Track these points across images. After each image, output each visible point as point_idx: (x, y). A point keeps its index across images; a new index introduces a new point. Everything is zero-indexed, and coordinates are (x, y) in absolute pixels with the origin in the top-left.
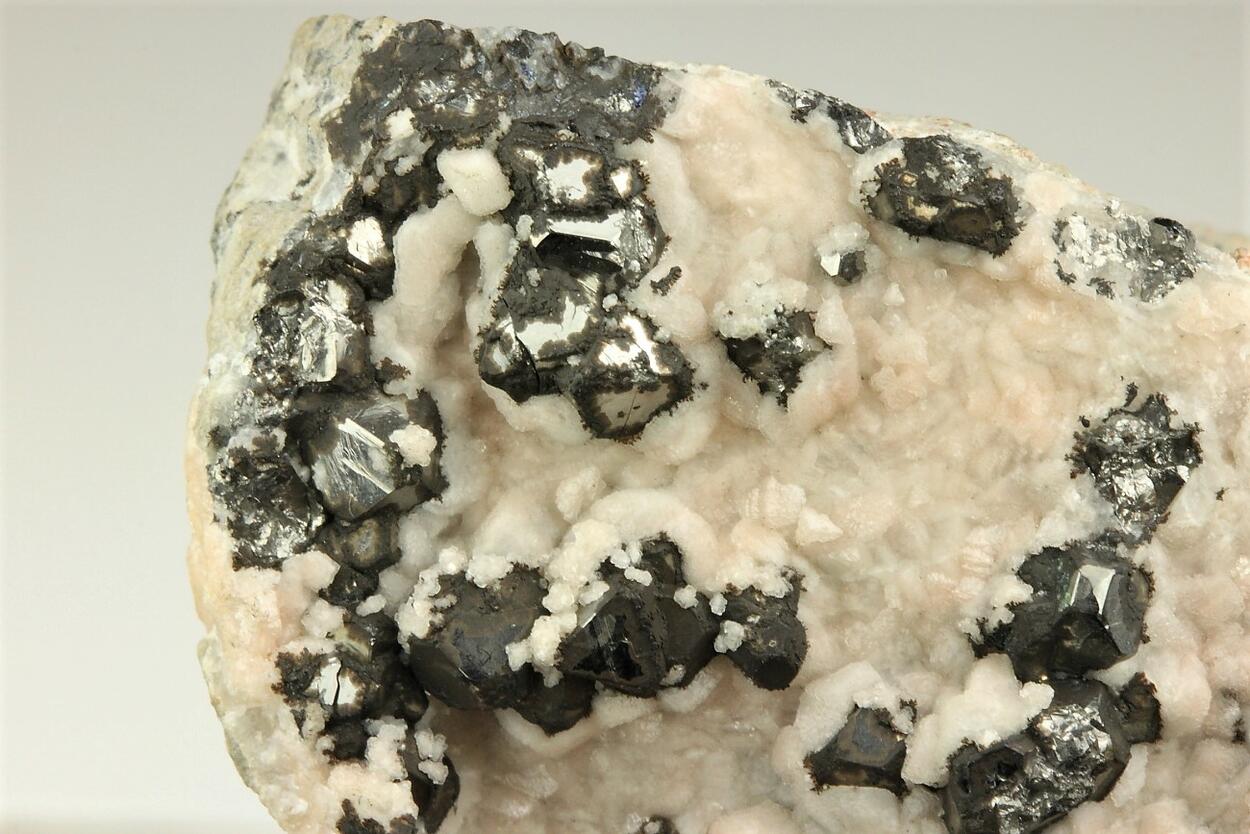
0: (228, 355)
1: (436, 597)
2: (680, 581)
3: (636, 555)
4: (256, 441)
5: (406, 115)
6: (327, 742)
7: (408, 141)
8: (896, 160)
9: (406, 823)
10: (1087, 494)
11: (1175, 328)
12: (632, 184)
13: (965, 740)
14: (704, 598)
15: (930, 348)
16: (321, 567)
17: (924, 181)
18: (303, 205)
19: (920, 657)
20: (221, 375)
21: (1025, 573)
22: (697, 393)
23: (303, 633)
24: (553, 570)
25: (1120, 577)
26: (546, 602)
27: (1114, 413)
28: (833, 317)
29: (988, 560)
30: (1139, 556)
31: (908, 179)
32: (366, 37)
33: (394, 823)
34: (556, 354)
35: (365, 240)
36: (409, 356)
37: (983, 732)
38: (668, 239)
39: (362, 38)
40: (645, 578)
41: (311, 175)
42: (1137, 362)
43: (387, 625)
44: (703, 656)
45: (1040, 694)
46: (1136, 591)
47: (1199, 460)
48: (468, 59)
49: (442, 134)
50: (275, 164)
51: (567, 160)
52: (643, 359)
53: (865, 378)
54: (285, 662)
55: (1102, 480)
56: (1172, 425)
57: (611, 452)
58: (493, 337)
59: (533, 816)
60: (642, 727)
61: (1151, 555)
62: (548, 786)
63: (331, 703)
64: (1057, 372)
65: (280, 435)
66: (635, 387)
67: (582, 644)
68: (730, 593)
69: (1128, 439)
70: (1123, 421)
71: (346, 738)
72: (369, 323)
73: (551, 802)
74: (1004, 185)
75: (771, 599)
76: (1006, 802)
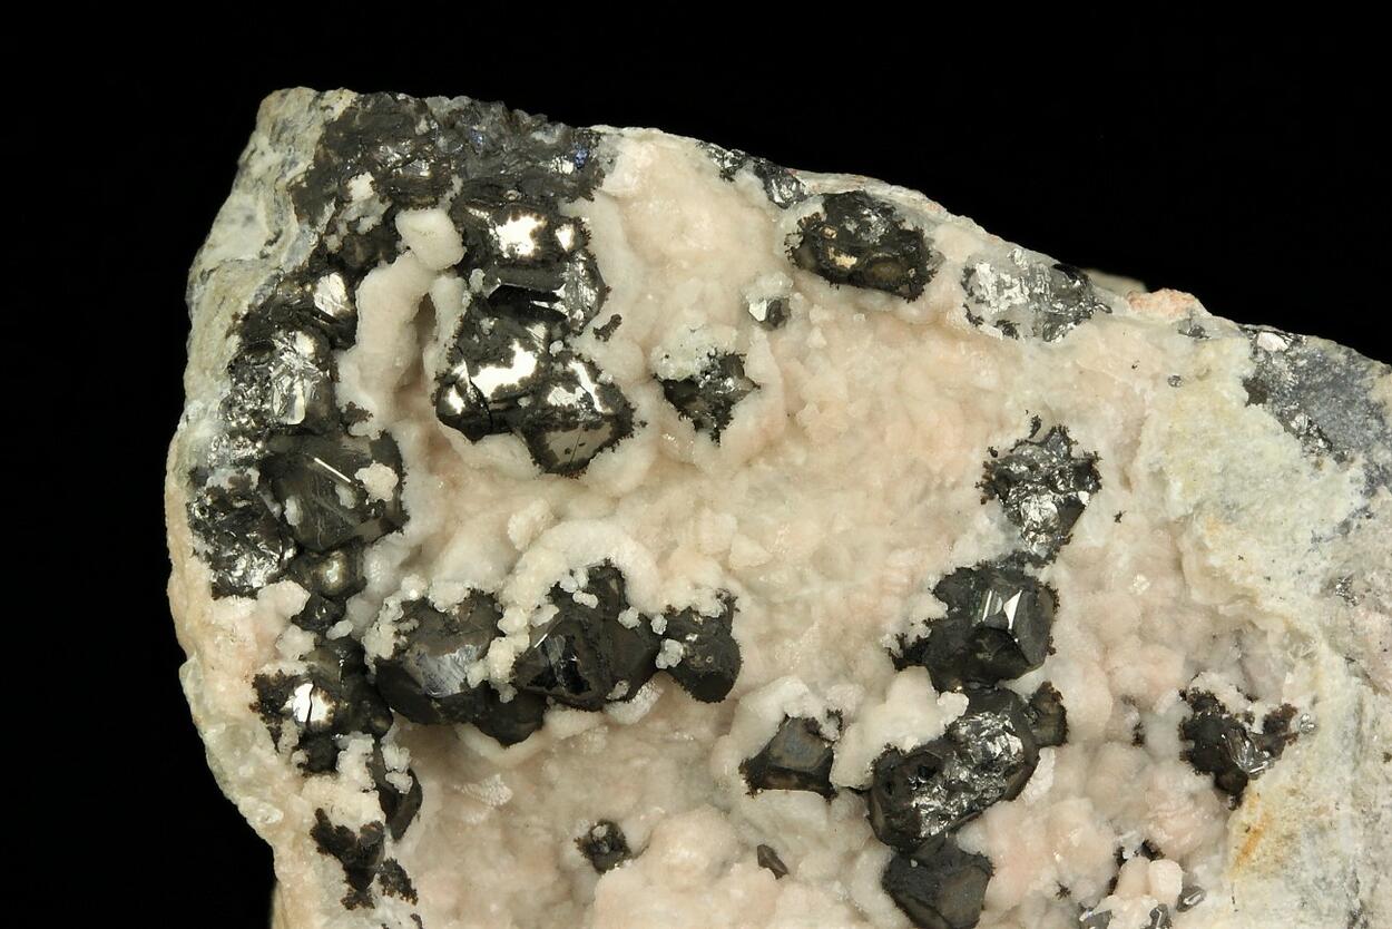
0: (203, 402)
1: (399, 621)
2: (624, 605)
3: (583, 580)
4: (232, 480)
5: (367, 178)
6: (300, 756)
7: (368, 202)
8: (817, 214)
9: (375, 829)
10: (996, 519)
11: (1075, 364)
12: (575, 239)
13: (888, 746)
14: (646, 620)
15: (850, 386)
16: (294, 596)
17: (843, 232)
18: (273, 264)
19: (846, 672)
20: (198, 420)
21: (940, 592)
22: (637, 431)
23: (277, 656)
24: (506, 596)
25: (1028, 594)
26: (502, 625)
27: (1019, 443)
28: (761, 360)
29: (906, 580)
30: (1043, 575)
31: (829, 231)
32: (328, 107)
33: (363, 830)
34: (507, 397)
35: (330, 293)
36: (369, 401)
37: (904, 738)
38: (608, 290)
39: (324, 109)
40: (591, 601)
41: (278, 235)
42: (1041, 397)
43: (355, 647)
44: (647, 671)
45: (955, 703)
46: (1043, 607)
47: (1098, 486)
48: (422, 127)
49: (399, 195)
50: (244, 225)
51: (515, 218)
52: (587, 398)
53: (791, 415)
54: (260, 683)
55: (1010, 505)
56: (1073, 454)
57: (558, 487)
58: (447, 381)
59: (490, 822)
60: (590, 738)
61: (1053, 574)
62: (504, 794)
63: (304, 720)
64: (969, 405)
65: (254, 474)
66: (581, 426)
67: (534, 663)
68: (670, 613)
69: (1033, 467)
70: (1028, 451)
71: (319, 752)
72: (334, 370)
73: (507, 809)
74: (916, 236)
75: (708, 619)
76: (926, 802)
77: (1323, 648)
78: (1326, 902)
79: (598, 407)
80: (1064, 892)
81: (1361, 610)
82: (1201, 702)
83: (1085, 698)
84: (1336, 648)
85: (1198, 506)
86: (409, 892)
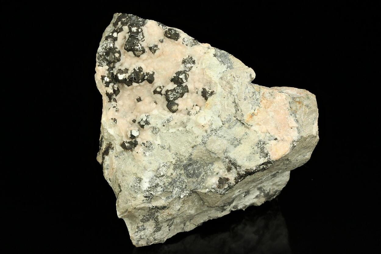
1: (117, 71)
2: (142, 71)
3: (137, 68)
4: (102, 54)
5: (120, 22)
6: (105, 85)
7: (120, 25)
8: (167, 31)
10: (183, 66)
11: (194, 50)
12: (141, 31)
13: (168, 89)
14: (144, 73)
15: (169, 50)
16: (107, 67)
17: (169, 32)
18: (111, 31)
20: (100, 47)
21: (176, 74)
22: (145, 52)
23: (104, 73)
24: (129, 69)
25: (185, 75)
26: (128, 72)
28: (160, 46)
29: (173, 72)
30: (187, 73)
32: (119, 15)
33: (111, 93)
35: (115, 35)
36: (117, 47)
37: (170, 88)
38: (144, 37)
40: (138, 71)
41: (112, 28)
42: (190, 53)
43: (113, 73)
44: (143, 80)
45: (176, 86)
46: (187, 76)
47: (195, 64)
48: (127, 17)
49: (123, 24)
51: (134, 27)
52: (139, 48)
53: (162, 53)
54: (102, 76)
55: (185, 65)
56: (193, 60)
57: (137, 58)
59: (127, 96)
60: (138, 87)
61: (189, 73)
62: (129, 93)
63: (106, 81)
64: (182, 53)
65: (105, 54)
66: (139, 51)
67: (131, 76)
68: (147, 73)
69: (188, 61)
70: (188, 59)
71: (107, 84)
72: (115, 43)
73: (129, 95)
74: (178, 34)
75: (151, 74)
76: (171, 96)
77: (218, 85)
78: (215, 113)
79: (141, 49)
80: (187, 109)
81: (223, 81)
82: (204, 89)
83: (190, 87)
84: (220, 85)
85: (206, 67)
86: (116, 102)
